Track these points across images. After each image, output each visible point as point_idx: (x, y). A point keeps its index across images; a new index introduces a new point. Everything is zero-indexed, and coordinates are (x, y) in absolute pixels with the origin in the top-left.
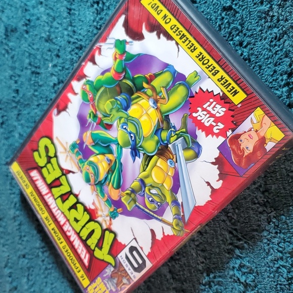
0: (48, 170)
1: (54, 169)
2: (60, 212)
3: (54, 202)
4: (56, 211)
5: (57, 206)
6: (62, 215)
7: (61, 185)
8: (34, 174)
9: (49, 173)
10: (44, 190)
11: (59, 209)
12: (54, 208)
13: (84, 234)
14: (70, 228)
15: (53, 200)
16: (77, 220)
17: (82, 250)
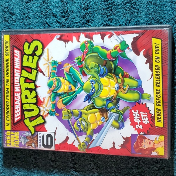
0: (28, 59)
1: (32, 62)
2: (19, 85)
3: (19, 77)
4: (17, 82)
5: (20, 80)
6: (19, 88)
7: (31, 73)
8: (17, 53)
9: (28, 61)
10: (17, 65)
11: (19, 82)
12: (17, 80)
13: (26, 107)
14: (19, 97)
15: (19, 76)
16: (26, 97)
17: (18, 113)
